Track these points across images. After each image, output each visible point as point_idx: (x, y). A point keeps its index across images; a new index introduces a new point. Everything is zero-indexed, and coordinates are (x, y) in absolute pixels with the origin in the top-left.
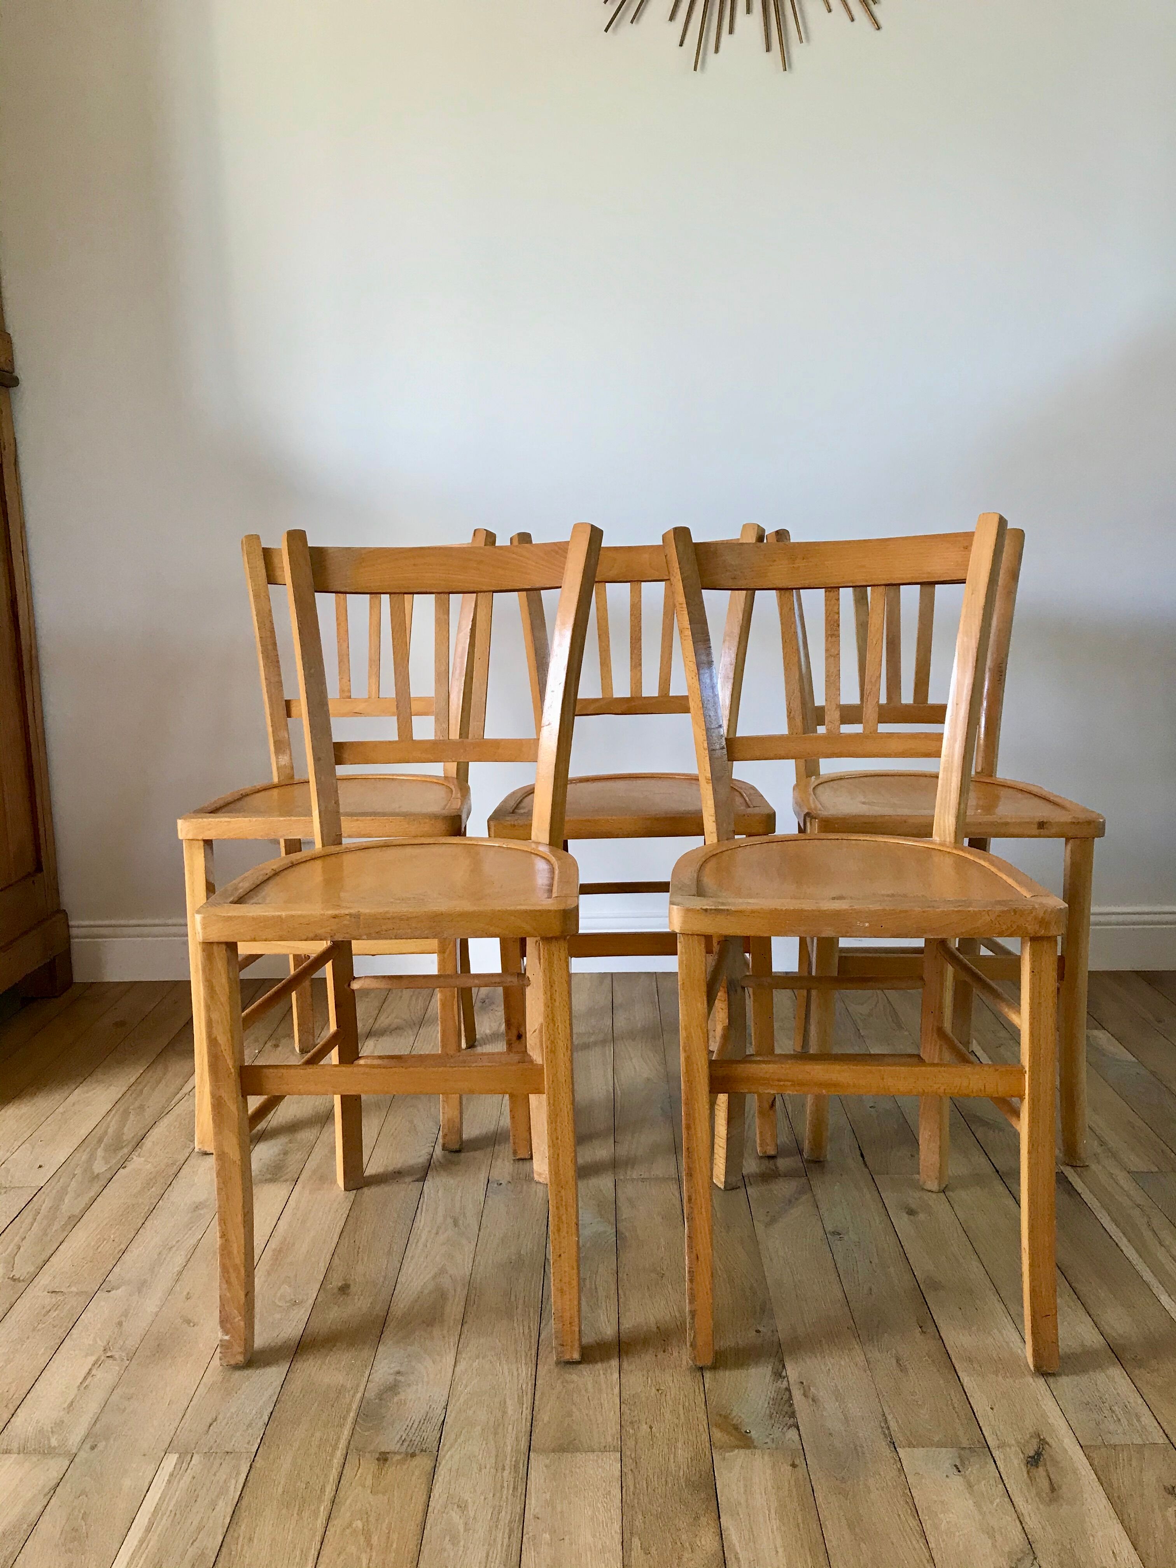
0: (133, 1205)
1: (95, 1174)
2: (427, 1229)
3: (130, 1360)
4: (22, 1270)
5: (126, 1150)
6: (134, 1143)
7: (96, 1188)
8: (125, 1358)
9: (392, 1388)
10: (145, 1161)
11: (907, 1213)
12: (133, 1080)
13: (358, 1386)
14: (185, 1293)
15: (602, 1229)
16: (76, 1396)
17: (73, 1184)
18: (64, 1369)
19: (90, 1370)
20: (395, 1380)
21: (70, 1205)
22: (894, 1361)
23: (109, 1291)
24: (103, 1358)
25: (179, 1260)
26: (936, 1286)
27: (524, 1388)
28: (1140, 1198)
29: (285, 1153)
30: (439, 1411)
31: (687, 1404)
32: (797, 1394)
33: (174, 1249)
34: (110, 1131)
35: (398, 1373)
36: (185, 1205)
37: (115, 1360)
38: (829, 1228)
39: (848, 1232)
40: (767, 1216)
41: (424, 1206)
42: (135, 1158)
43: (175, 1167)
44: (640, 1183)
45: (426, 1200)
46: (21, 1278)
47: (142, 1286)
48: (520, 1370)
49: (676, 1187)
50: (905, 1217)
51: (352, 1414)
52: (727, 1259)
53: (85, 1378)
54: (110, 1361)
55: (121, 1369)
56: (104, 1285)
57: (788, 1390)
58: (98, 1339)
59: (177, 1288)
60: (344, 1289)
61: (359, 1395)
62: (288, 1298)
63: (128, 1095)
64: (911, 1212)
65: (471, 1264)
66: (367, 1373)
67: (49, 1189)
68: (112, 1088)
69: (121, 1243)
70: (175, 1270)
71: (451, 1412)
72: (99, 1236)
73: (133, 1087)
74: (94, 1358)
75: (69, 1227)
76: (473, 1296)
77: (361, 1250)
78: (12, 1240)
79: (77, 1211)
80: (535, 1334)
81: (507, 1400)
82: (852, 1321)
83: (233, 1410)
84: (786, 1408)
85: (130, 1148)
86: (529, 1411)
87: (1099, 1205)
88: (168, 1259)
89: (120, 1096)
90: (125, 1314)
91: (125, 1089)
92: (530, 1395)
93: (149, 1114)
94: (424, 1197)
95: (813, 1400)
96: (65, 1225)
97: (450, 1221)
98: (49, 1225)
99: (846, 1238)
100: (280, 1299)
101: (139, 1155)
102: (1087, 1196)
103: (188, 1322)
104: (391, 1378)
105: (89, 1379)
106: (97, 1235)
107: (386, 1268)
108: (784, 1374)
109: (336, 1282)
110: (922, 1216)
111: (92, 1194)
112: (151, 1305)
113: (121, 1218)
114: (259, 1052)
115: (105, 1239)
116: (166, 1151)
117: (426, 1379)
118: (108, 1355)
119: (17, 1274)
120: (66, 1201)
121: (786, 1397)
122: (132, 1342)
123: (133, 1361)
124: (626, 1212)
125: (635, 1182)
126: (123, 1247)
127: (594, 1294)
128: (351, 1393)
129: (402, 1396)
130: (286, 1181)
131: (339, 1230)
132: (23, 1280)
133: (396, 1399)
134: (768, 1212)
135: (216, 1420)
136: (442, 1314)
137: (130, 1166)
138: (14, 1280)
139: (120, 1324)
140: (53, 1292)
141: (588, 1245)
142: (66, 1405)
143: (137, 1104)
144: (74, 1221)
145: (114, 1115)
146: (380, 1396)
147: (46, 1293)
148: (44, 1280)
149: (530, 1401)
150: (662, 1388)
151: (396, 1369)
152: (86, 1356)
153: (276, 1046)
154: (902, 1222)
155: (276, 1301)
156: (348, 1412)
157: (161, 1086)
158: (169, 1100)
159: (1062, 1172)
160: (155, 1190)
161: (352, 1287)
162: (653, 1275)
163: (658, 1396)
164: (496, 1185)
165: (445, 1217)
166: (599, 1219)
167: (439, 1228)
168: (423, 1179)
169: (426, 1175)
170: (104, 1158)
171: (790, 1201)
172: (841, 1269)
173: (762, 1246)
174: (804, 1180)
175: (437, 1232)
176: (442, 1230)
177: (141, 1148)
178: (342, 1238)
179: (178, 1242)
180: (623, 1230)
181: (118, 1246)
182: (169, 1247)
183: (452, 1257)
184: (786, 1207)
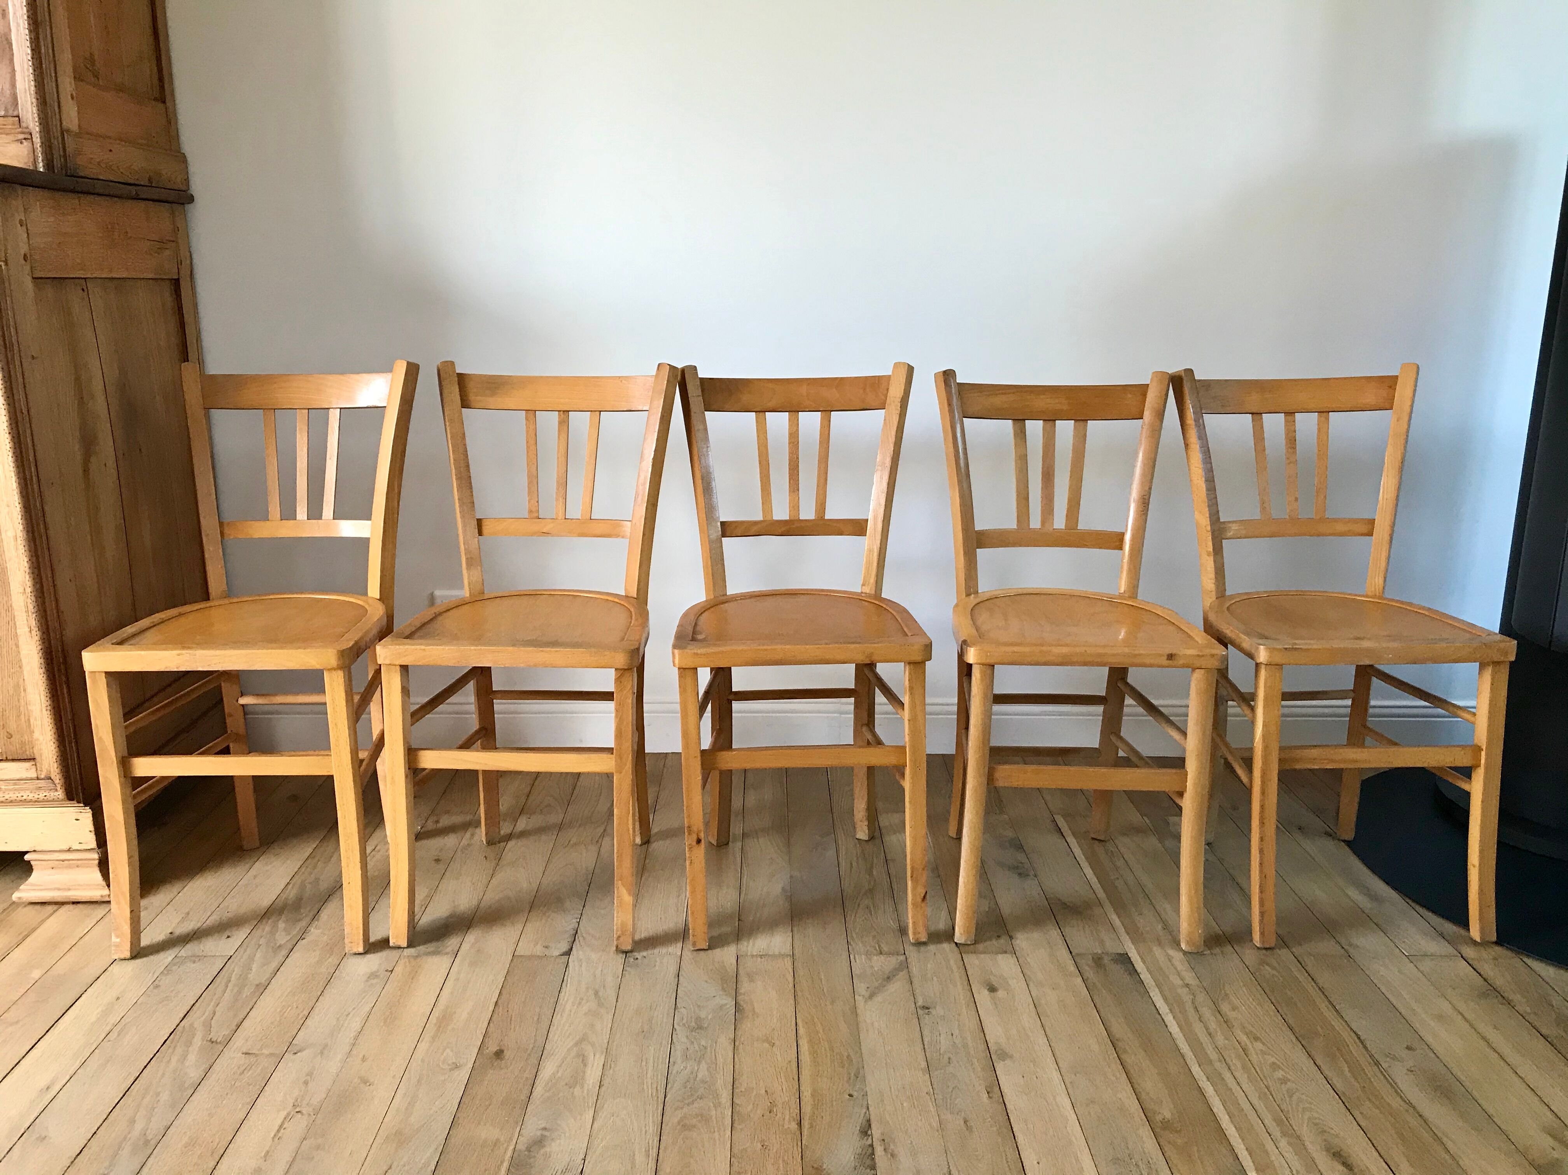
0: (313, 975)
1: (278, 945)
2: (571, 1001)
3: (316, 1114)
4: (219, 1034)
5: (304, 923)
6: (310, 916)
7: (280, 957)
8: (312, 1114)
9: (539, 1142)
10: (322, 933)
11: (988, 989)
12: (307, 854)
13: (511, 1139)
14: (361, 1056)
15: (724, 1002)
16: (270, 1147)
17: (258, 955)
18: (260, 1122)
19: (283, 1123)
20: (542, 1135)
21: (257, 974)
22: (962, 1123)
23: (296, 1053)
24: (292, 1113)
25: (355, 1024)
26: (1004, 1055)
27: (650, 1143)
28: (1190, 977)
30: (579, 1161)
31: (786, 1158)
32: (879, 1150)
33: (351, 1015)
35: (545, 1129)
36: (359, 975)
37: (302, 1114)
38: (920, 1003)
39: (935, 1007)
40: (867, 991)
41: (569, 980)
42: (312, 930)
44: (759, 959)
45: (570, 973)
46: (218, 1041)
47: (324, 1050)
48: (647, 1128)
49: (791, 964)
50: (986, 992)
51: (506, 1165)
52: (830, 1030)
53: (278, 1131)
54: (299, 1115)
55: (309, 1123)
56: (291, 1048)
57: (872, 1146)
58: (288, 1096)
59: (354, 1052)
60: (499, 1054)
61: (512, 1147)
62: (450, 1062)
63: (303, 869)
64: (992, 989)
65: (609, 1033)
66: (518, 1129)
67: (238, 958)
68: (289, 862)
69: (304, 1009)
70: (352, 1035)
71: (589, 1162)
72: (284, 1003)
73: (309, 862)
74: (285, 1113)
75: (258, 994)
76: (609, 1062)
77: (514, 1019)
78: (209, 1005)
79: (263, 980)
80: (662, 1096)
81: (636, 1153)
82: (931, 1087)
83: (405, 1159)
84: (868, 1162)
85: (307, 920)
86: (654, 1161)
87: (1154, 984)
88: (346, 1025)
89: (296, 870)
90: (310, 1074)
91: (302, 861)
92: (655, 1150)
93: (324, 887)
94: (569, 971)
95: (892, 1155)
96: (254, 992)
97: (591, 992)
98: (240, 992)
99: (933, 1011)
100: (443, 1062)
101: (316, 928)
102: (1145, 976)
103: (365, 1081)
104: (539, 1133)
105: (282, 1131)
106: (282, 1002)
107: (535, 1036)
108: (869, 1132)
109: (493, 1048)
110: (1001, 994)
111: (274, 965)
112: (333, 1065)
113: (303, 985)
115: (289, 1006)
117: (567, 1134)
118: (297, 1110)
119: (213, 1036)
120: (254, 970)
121: (870, 1151)
122: (315, 1101)
123: (319, 1115)
124: (745, 986)
125: (755, 959)
126: (306, 1013)
127: (714, 1061)
128: (505, 1145)
129: (547, 1149)
130: (447, 954)
131: (494, 999)
132: (220, 1043)
133: (542, 1151)
134: (868, 988)
135: (390, 1168)
136: (583, 1078)
137: (309, 938)
138: (213, 1042)
139: (306, 1083)
140: (246, 1054)
141: (710, 1017)
142: (263, 1154)
143: (311, 878)
144: (262, 988)
145: (292, 888)
146: (529, 1149)
147: (240, 1054)
148: (239, 1042)
149: (655, 1155)
150: (766, 1144)
151: (543, 1126)
152: (279, 1111)
154: (983, 996)
155: (441, 1066)
156: (502, 1162)
159: (1127, 954)
160: (332, 961)
161: (505, 1052)
162: (766, 1045)
163: (763, 1151)
164: (632, 960)
165: (587, 989)
166: (721, 993)
167: (582, 999)
168: (568, 953)
169: (571, 949)
170: (285, 929)
171: (888, 978)
172: (926, 1040)
173: (861, 1019)
174: (902, 958)
175: (580, 1003)
176: (584, 1001)
177: (318, 920)
178: (497, 1008)
179: (354, 1009)
180: (742, 1003)
181: (302, 1012)
182: (346, 1013)
183: (592, 1026)
184: (885, 983)
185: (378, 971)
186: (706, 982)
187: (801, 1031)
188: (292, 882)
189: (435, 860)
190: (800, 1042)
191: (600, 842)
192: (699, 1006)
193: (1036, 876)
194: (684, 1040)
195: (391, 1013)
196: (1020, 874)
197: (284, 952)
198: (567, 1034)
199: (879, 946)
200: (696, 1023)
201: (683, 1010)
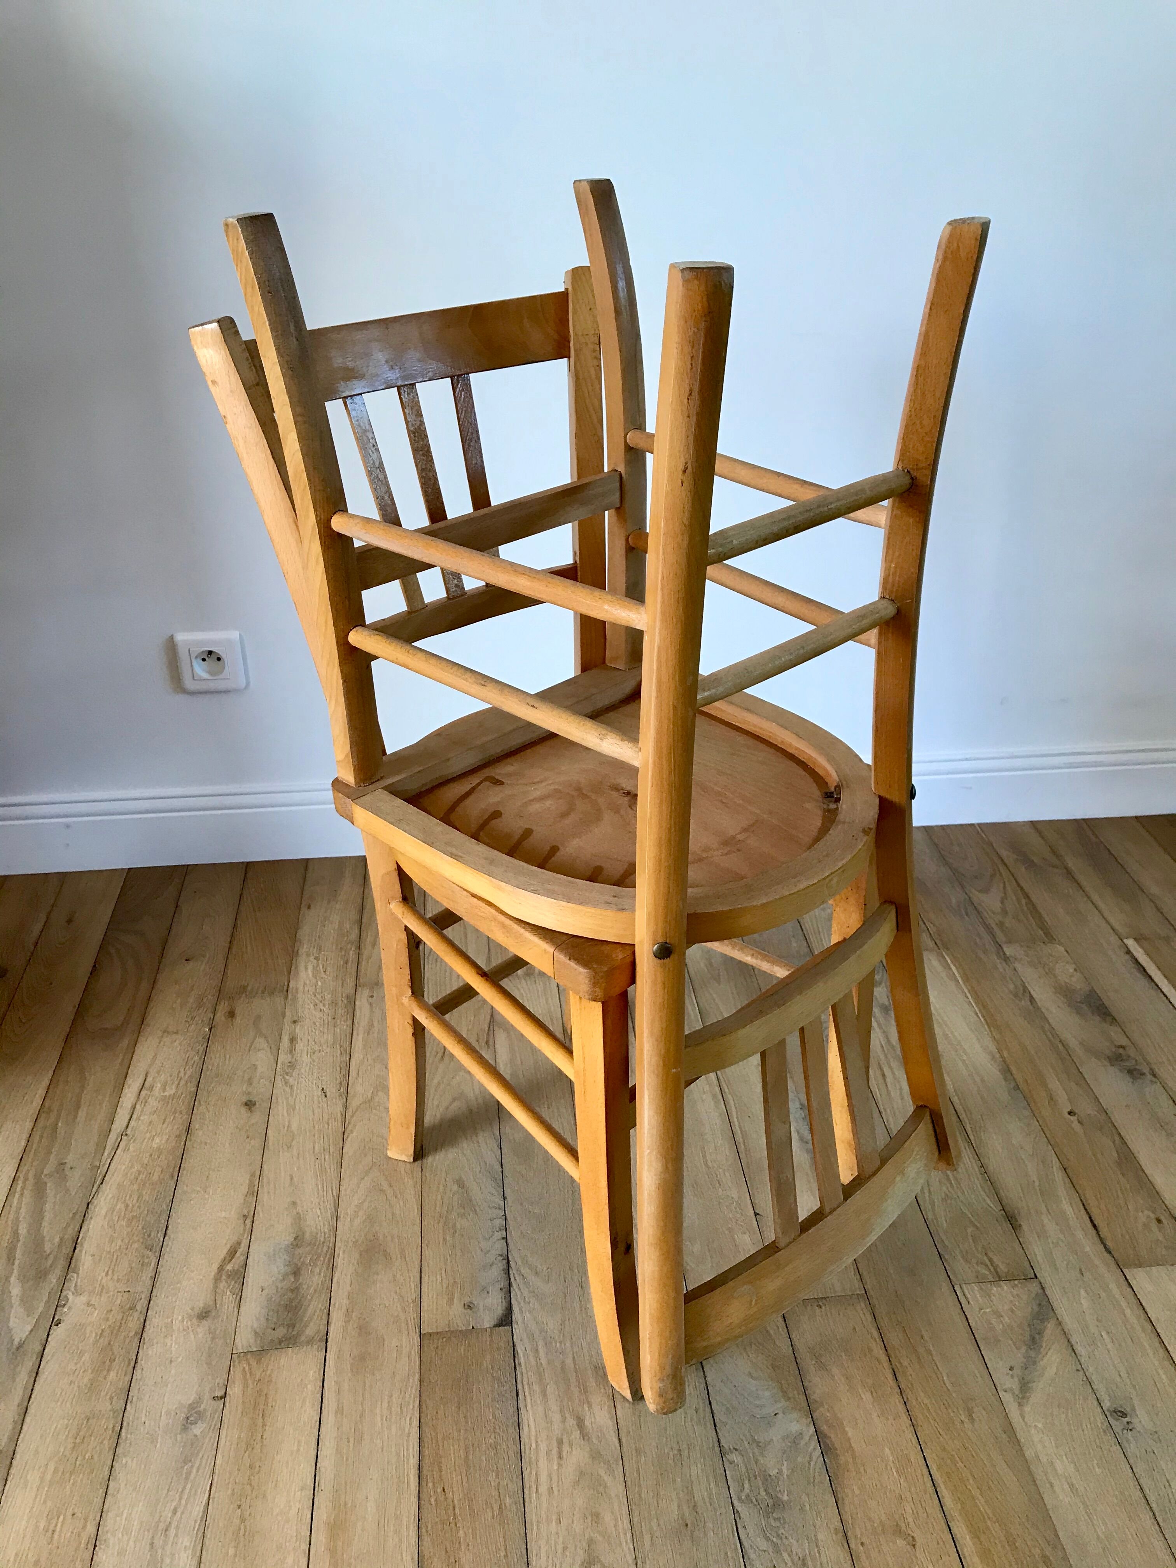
0: (88, 1419)
1: (16, 1342)
2: (543, 1447)
5: (53, 1279)
6: (62, 1263)
7: (23, 1377)
10: (89, 1304)
12: (38, 1101)
15: (796, 1428)
29: (296, 1273)
33: (172, 1532)
34: (23, 1230)
36: (168, 1413)
38: (1105, 1401)
39: (1133, 1409)
40: (1012, 1376)
41: (526, 1389)
42: (70, 1297)
43: (136, 1315)
44: (816, 1309)
45: (524, 1371)
49: (870, 1318)
52: (989, 1487)
63: (36, 1138)
65: (629, 1535)
73: (41, 1123)
77: (457, 1511)
85: (58, 1272)
89: (23, 1144)
91: (29, 1125)
93: (75, 1179)
94: (520, 1364)
99: (1135, 1421)
101: (77, 1293)
106: (45, 1502)
113: (74, 1455)
114: (210, 1029)
116: (115, 1278)
124: (817, 1383)
126: (91, 1529)
130: (310, 1342)
131: (413, 1461)
134: (1011, 1369)
141: (784, 1472)
143: (51, 1166)
145: (23, 1188)
153: (231, 1014)
157: (82, 1114)
158: (101, 1147)
160: (115, 1377)
162: (902, 1544)
165: (564, 1419)
166: (783, 1403)
167: (560, 1443)
168: (506, 1320)
169: (509, 1309)
170: (23, 1300)
171: (1033, 1339)
172: (1152, 1499)
173: (1029, 1453)
174: (1034, 1286)
175: (560, 1457)
176: (566, 1448)
177: (76, 1271)
178: (424, 1484)
179: (175, 1511)
180: (824, 1428)
181: (84, 1527)
182: (162, 1526)
183: (596, 1517)
184: (1032, 1354)
185: (199, 1400)
186: (750, 1375)
187: (948, 1501)
188: (21, 1175)
189: (246, 1104)
190: (955, 1530)
191: (491, 1043)
192: (758, 1444)
193: (1154, 1076)
194: (763, 1544)
195: (243, 1520)
196: (1130, 1072)
197: (29, 1363)
198: (560, 1551)
199: (991, 1260)
200: (767, 1493)
201: (734, 1457)
